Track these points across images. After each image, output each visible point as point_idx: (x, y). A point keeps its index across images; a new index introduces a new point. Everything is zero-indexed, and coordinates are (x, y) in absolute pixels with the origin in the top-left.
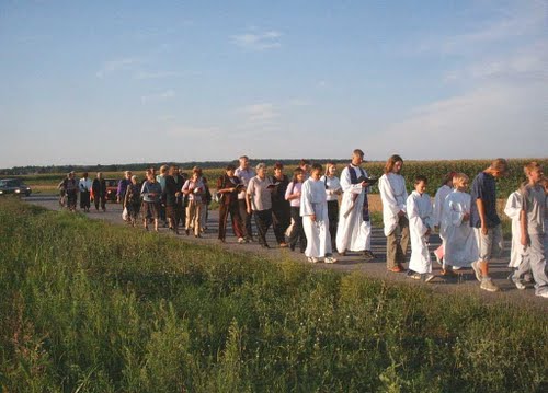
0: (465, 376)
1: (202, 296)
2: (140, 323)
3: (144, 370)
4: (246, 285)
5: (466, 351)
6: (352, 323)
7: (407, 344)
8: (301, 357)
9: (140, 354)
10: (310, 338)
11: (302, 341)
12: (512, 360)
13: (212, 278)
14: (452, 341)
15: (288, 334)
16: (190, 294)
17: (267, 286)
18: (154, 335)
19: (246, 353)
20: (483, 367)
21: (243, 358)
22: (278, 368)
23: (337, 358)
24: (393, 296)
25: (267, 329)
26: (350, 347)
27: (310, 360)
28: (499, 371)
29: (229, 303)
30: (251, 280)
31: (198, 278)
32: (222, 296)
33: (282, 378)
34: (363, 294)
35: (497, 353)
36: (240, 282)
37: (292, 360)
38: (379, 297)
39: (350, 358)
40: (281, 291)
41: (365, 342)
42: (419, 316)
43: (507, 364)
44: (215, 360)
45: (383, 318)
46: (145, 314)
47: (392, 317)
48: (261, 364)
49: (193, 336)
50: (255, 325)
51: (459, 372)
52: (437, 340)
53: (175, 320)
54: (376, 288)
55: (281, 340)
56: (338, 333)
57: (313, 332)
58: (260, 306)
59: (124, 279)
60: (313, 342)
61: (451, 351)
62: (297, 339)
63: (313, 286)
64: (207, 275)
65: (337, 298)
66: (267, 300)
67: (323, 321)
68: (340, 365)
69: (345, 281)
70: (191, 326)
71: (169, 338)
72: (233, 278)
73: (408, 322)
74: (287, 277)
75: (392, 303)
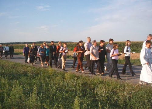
0: (97, 98)
1: (27, 79)
2: (9, 87)
3: (10, 100)
4: (39, 76)
5: (97, 92)
6: (68, 86)
7: (82, 91)
8: (54, 95)
9: (9, 95)
10: (56, 90)
11: (54, 90)
12: (109, 94)
13: (29, 74)
14: (94, 89)
15: (50, 89)
16: (23, 79)
17: (45, 76)
18: (13, 89)
19: (38, 94)
20: (102, 96)
21: (38, 95)
22: (47, 98)
23: (63, 95)
24: (79, 78)
25: (44, 87)
26: (67, 92)
27: (56, 95)
28: (106, 97)
29: (34, 81)
30: (41, 75)
31: (26, 74)
32: (32, 79)
33: (48, 100)
34: (71, 78)
35: (105, 92)
36: (37, 75)
37: (51, 95)
38: (75, 79)
39: (67, 95)
40: (49, 78)
41: (71, 90)
42: (86, 83)
43: (108, 95)
44: (30, 96)
45: (76, 84)
46: (10, 85)
47: (79, 84)
48: (43, 97)
49: (24, 90)
50: (41, 86)
51: (95, 97)
52: (90, 89)
53: (18, 86)
54: (74, 76)
55: (48, 90)
56: (64, 88)
57: (57, 89)
58: (42, 81)
59: (4, 75)
60: (57, 91)
61: (94, 92)
62: (53, 90)
63: (57, 76)
64: (28, 74)
65: (64, 79)
66: (45, 80)
67: (60, 85)
68: (64, 97)
69: (66, 74)
70: (23, 87)
72: (36, 74)
73: (83, 85)
74: (50, 74)
75: (79, 80)
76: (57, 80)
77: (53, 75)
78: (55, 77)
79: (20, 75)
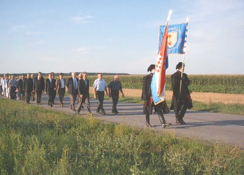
0: (168, 169)
1: (52, 134)
2: (23, 146)
3: (23, 169)
4: (73, 129)
5: (168, 158)
6: (119, 147)
7: (143, 155)
8: (96, 162)
9: (22, 160)
10: (100, 153)
11: (97, 154)
12: (188, 161)
13: (57, 126)
14: (162, 153)
15: (91, 151)
16: (47, 133)
17: (83, 130)
18: (29, 152)
19: (71, 158)
20: (175, 165)
21: (70, 162)
22: (85, 167)
23: (112, 162)
24: (138, 134)
25: (81, 148)
26: (118, 157)
27: (100, 163)
28: (182, 167)
29: (64, 137)
30: (75, 127)
31: (51, 126)
32: (61, 134)
33: (87, 171)
34: (124, 133)
35: (181, 159)
36: (70, 128)
37: (92, 163)
38: (131, 135)
39: (118, 162)
40: (89, 132)
41: (124, 154)
42: (149, 143)
43: (185, 164)
44: (56, 164)
45: (133, 144)
46: (26, 143)
47: (137, 144)
48: (78, 164)
49: (47, 152)
50: (76, 147)
51: (165, 167)
52: (156, 153)
53: (38, 146)
54: (130, 131)
55: (87, 153)
56: (112, 150)
57: (101, 151)
58: (78, 138)
59: (17, 126)
61: (162, 158)
62: (94, 153)
63: (103, 130)
64: (55, 125)
65: (113, 135)
66: (82, 136)
67: (106, 145)
68: (113, 165)
69: (117, 127)
70: (46, 148)
71: (36, 153)
72: (68, 125)
73: (144, 146)
74: (91, 126)
75: (137, 137)
76: (102, 136)
77: (96, 128)
78: (99, 131)
79: (42, 126)
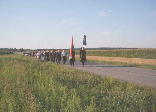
1: (86, 88)
4: (99, 85)
6: (129, 98)
7: (146, 105)
8: (113, 108)
10: (116, 102)
11: (114, 103)
13: (89, 82)
15: (109, 100)
16: (82, 87)
17: (106, 85)
23: (124, 109)
24: (143, 90)
25: (104, 99)
26: (128, 105)
29: (93, 91)
30: (101, 83)
31: (85, 82)
32: (92, 88)
34: (133, 89)
36: (97, 84)
37: (110, 109)
38: (138, 91)
39: (128, 109)
40: (109, 87)
42: (150, 97)
45: (139, 97)
46: (68, 93)
47: (142, 97)
49: (81, 101)
50: (101, 97)
54: (137, 88)
55: (107, 102)
58: (102, 92)
62: (112, 102)
63: (118, 86)
65: (125, 90)
66: (105, 90)
67: (121, 97)
68: (125, 111)
69: (128, 85)
71: (75, 100)
73: (147, 99)
74: (111, 83)
75: (142, 92)
76: (118, 90)
77: (114, 84)
78: (116, 87)
79: (79, 82)
